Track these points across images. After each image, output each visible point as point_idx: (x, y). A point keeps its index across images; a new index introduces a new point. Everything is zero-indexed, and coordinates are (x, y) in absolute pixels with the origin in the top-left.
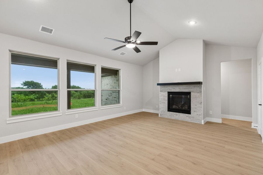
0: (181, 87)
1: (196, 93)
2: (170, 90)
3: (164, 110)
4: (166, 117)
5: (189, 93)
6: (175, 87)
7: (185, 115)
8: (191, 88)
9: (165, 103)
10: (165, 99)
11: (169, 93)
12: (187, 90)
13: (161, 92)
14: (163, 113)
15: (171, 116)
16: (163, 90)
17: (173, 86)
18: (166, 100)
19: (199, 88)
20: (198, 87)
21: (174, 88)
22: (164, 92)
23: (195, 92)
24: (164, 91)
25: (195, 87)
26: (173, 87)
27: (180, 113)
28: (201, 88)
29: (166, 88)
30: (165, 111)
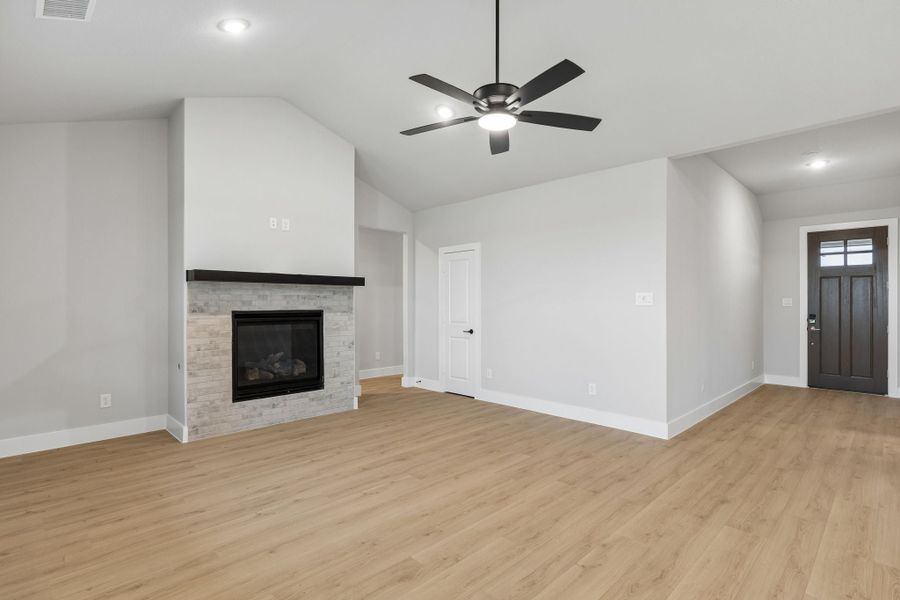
0: (292, 293)
1: (339, 314)
2: (244, 303)
3: (212, 402)
4: (226, 429)
5: (316, 317)
6: (267, 293)
7: (306, 396)
8: (325, 297)
9: (219, 366)
10: (216, 347)
11: (241, 319)
12: (312, 303)
13: (194, 316)
14: (206, 418)
15: (252, 417)
16: (206, 304)
17: (258, 285)
18: (224, 352)
19: (346, 297)
20: (344, 293)
21: (264, 297)
22: (215, 313)
23: (335, 312)
24: (212, 309)
25: (334, 293)
26: (261, 293)
27: (285, 393)
28: (350, 298)
29: (225, 296)
30: (218, 403)
